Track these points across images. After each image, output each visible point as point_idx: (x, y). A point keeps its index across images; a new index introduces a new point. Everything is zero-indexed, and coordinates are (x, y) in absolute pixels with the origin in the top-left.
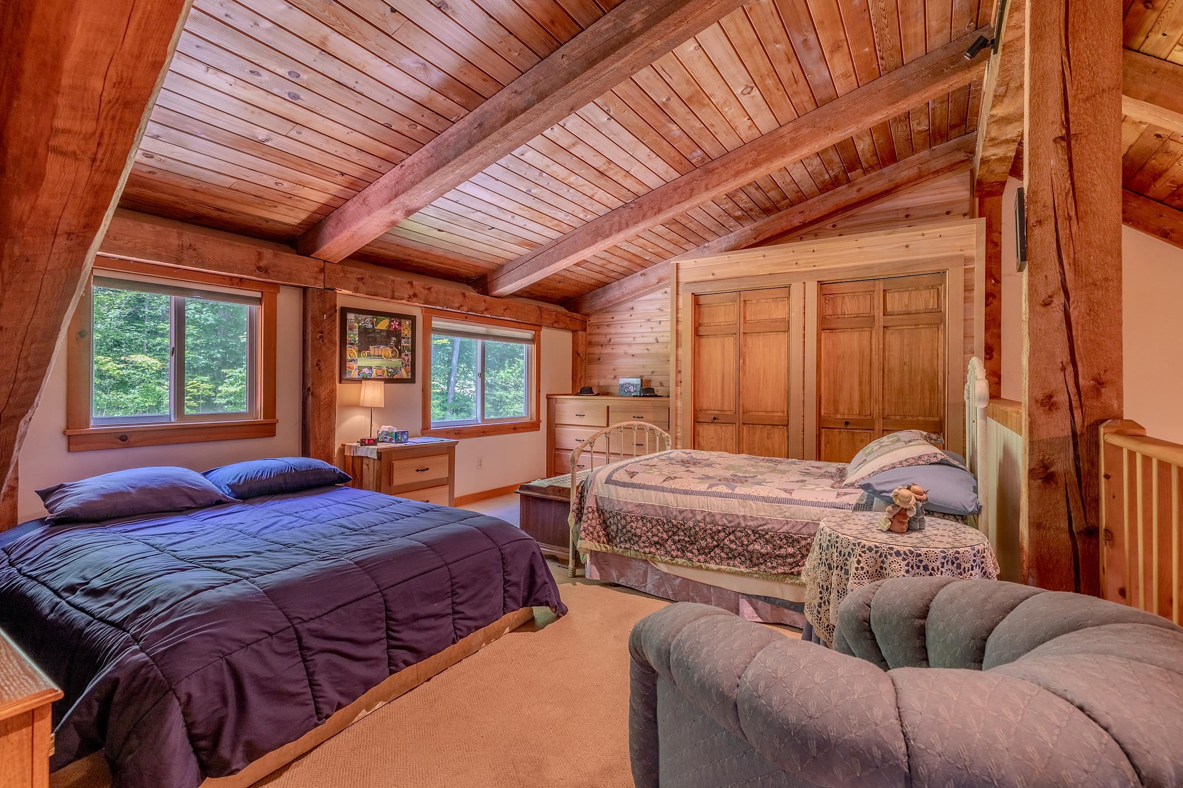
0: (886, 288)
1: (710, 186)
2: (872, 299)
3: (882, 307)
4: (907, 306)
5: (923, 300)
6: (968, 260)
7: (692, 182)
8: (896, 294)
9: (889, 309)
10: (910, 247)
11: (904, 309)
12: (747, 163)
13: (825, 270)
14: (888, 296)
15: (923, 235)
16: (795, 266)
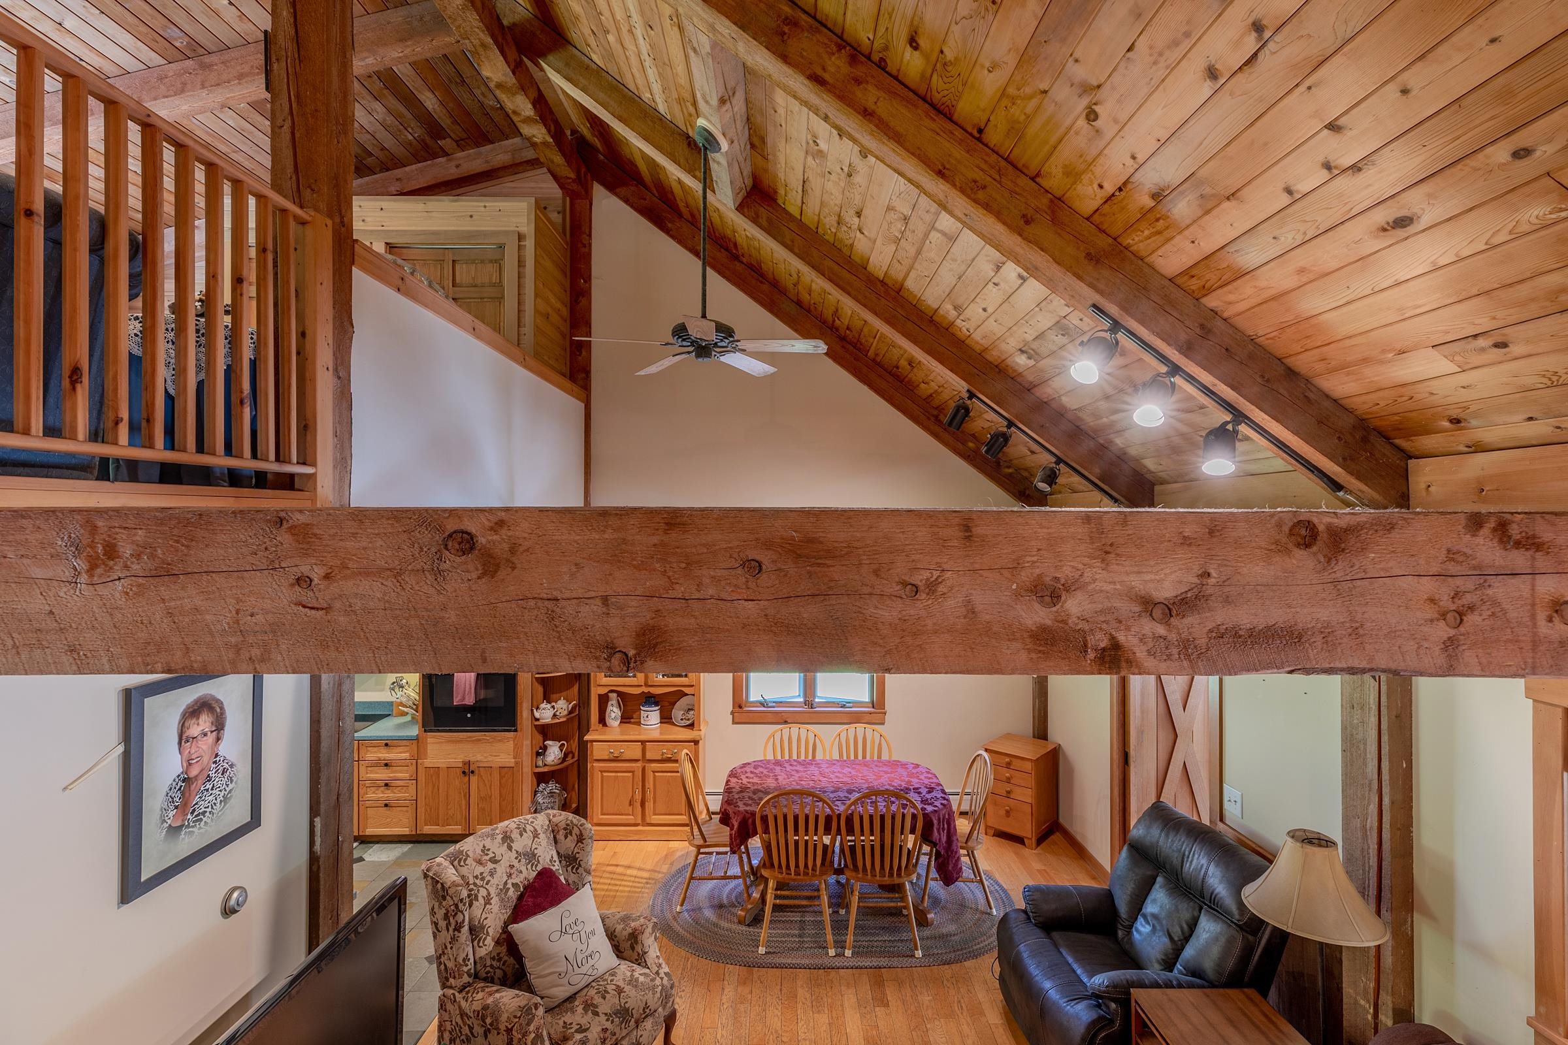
0: (455, 258)
1: (207, 84)
2: (442, 269)
3: (451, 278)
4: (473, 279)
5: (487, 274)
6: (521, 237)
7: (183, 74)
8: (464, 266)
9: (458, 281)
10: (474, 217)
11: (471, 282)
12: (252, 67)
13: (392, 231)
14: (457, 267)
15: (485, 207)
16: (362, 223)
